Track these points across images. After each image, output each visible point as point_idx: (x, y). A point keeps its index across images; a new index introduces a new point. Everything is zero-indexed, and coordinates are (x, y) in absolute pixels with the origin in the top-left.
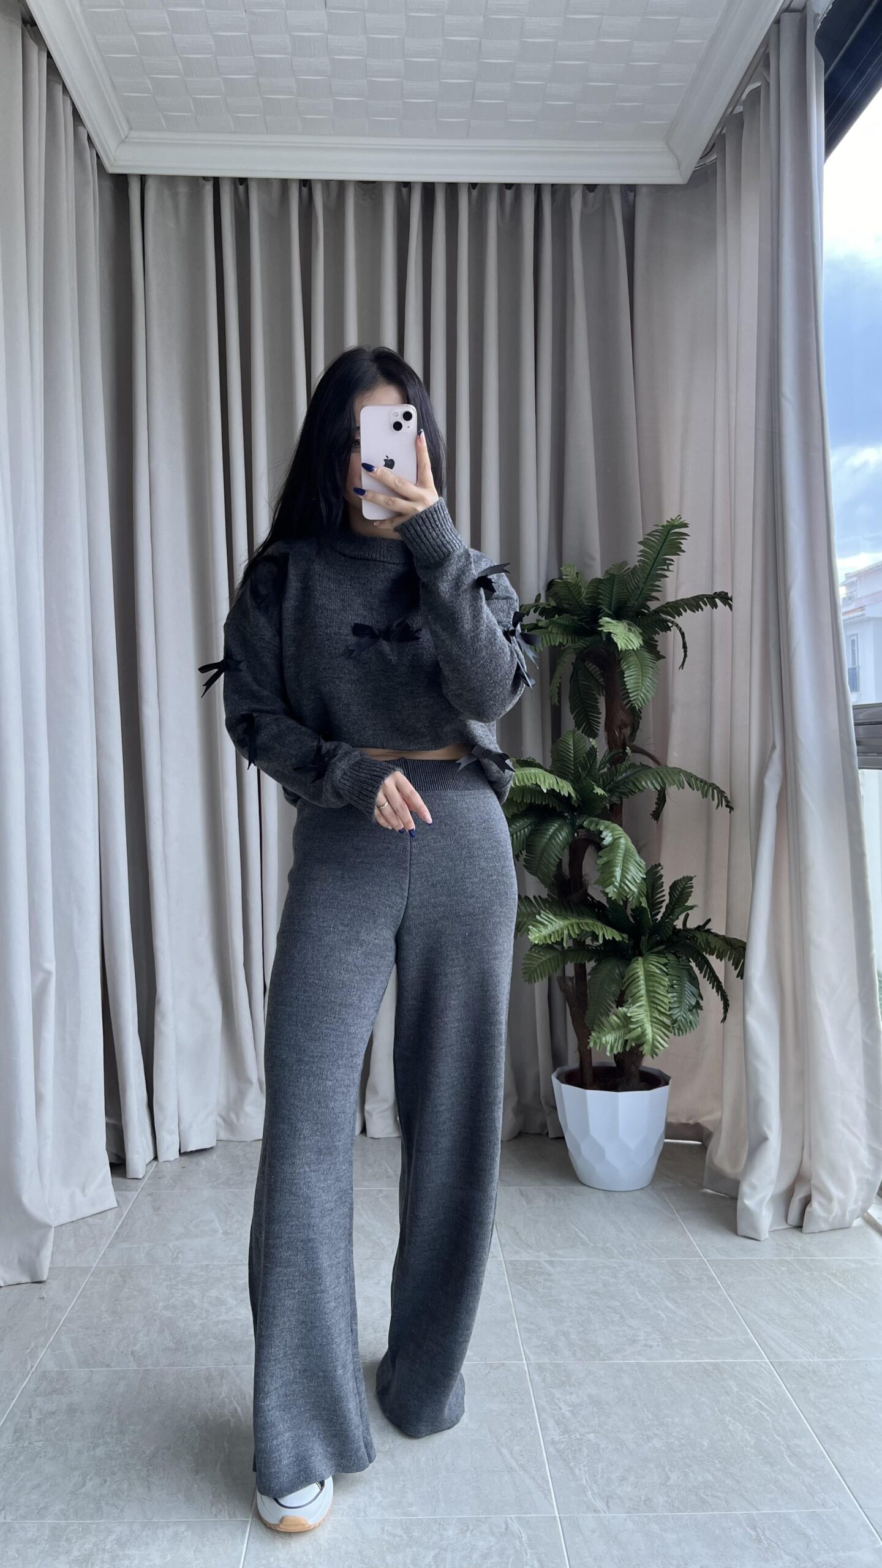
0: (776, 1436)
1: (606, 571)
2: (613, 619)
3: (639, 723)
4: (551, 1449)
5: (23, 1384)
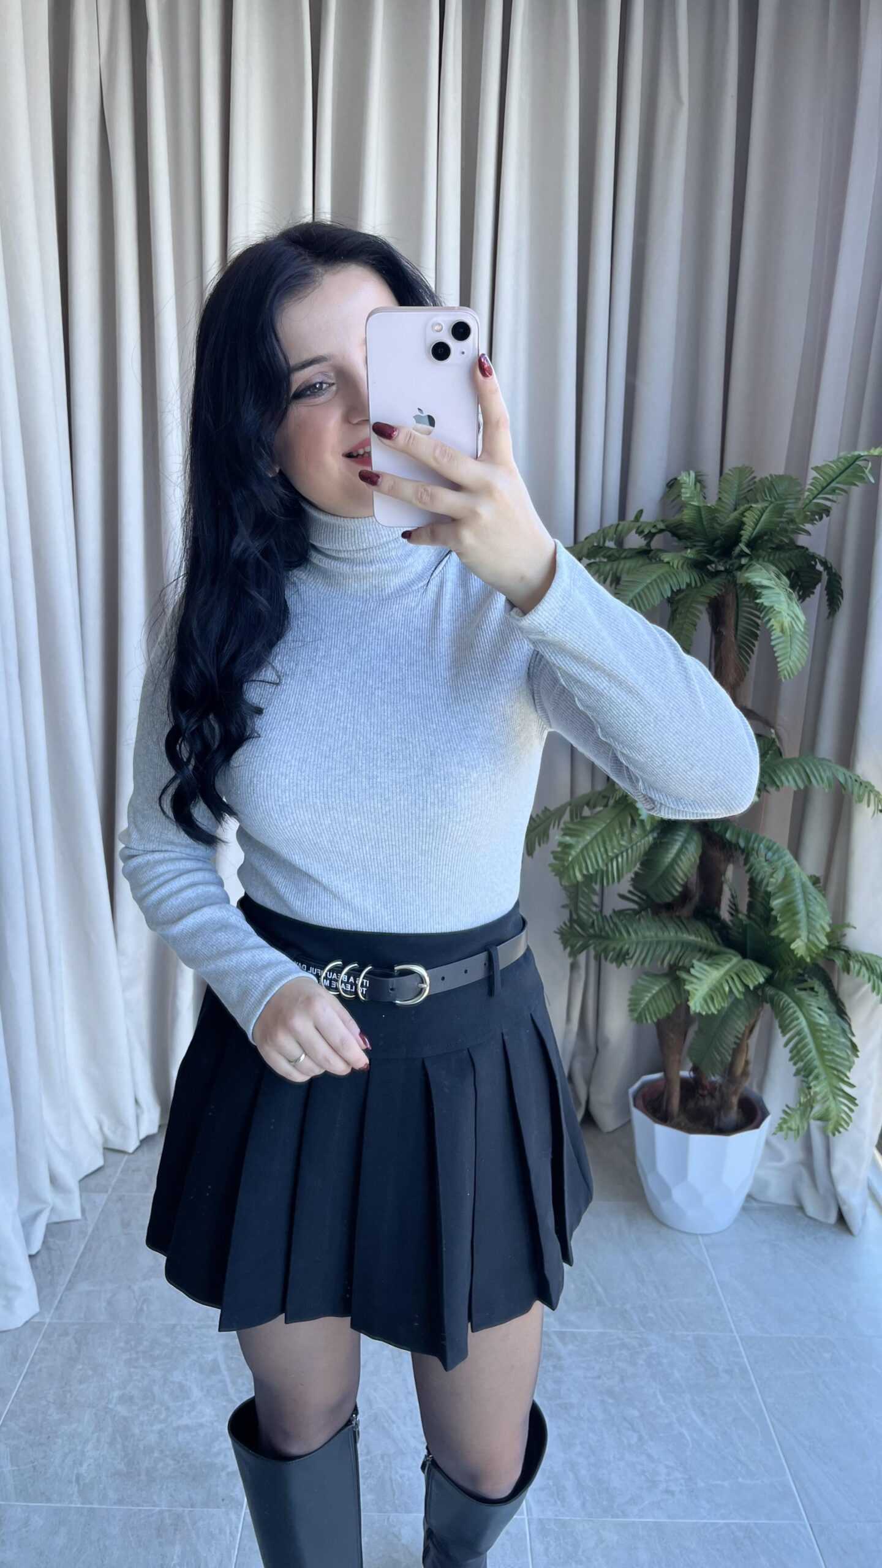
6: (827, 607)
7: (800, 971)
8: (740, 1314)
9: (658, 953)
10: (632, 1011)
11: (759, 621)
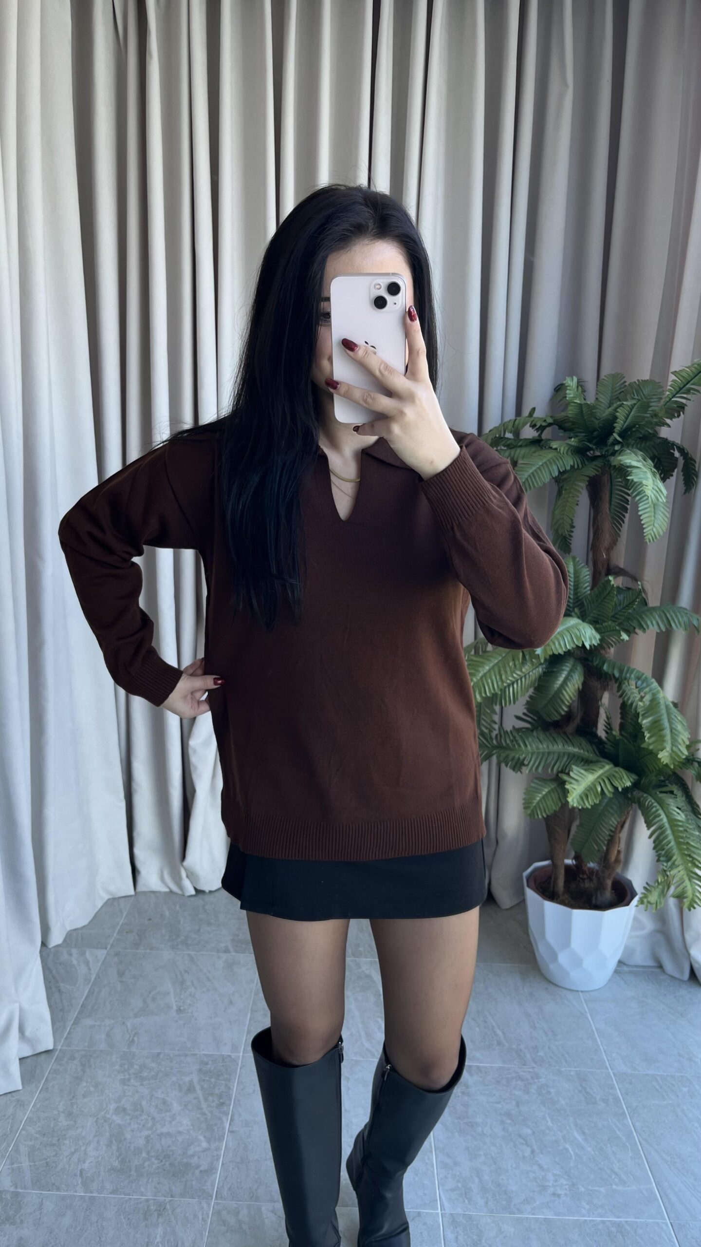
6: (684, 485)
7: (662, 778)
8: (614, 1055)
9: (548, 761)
10: (525, 808)
11: (629, 498)
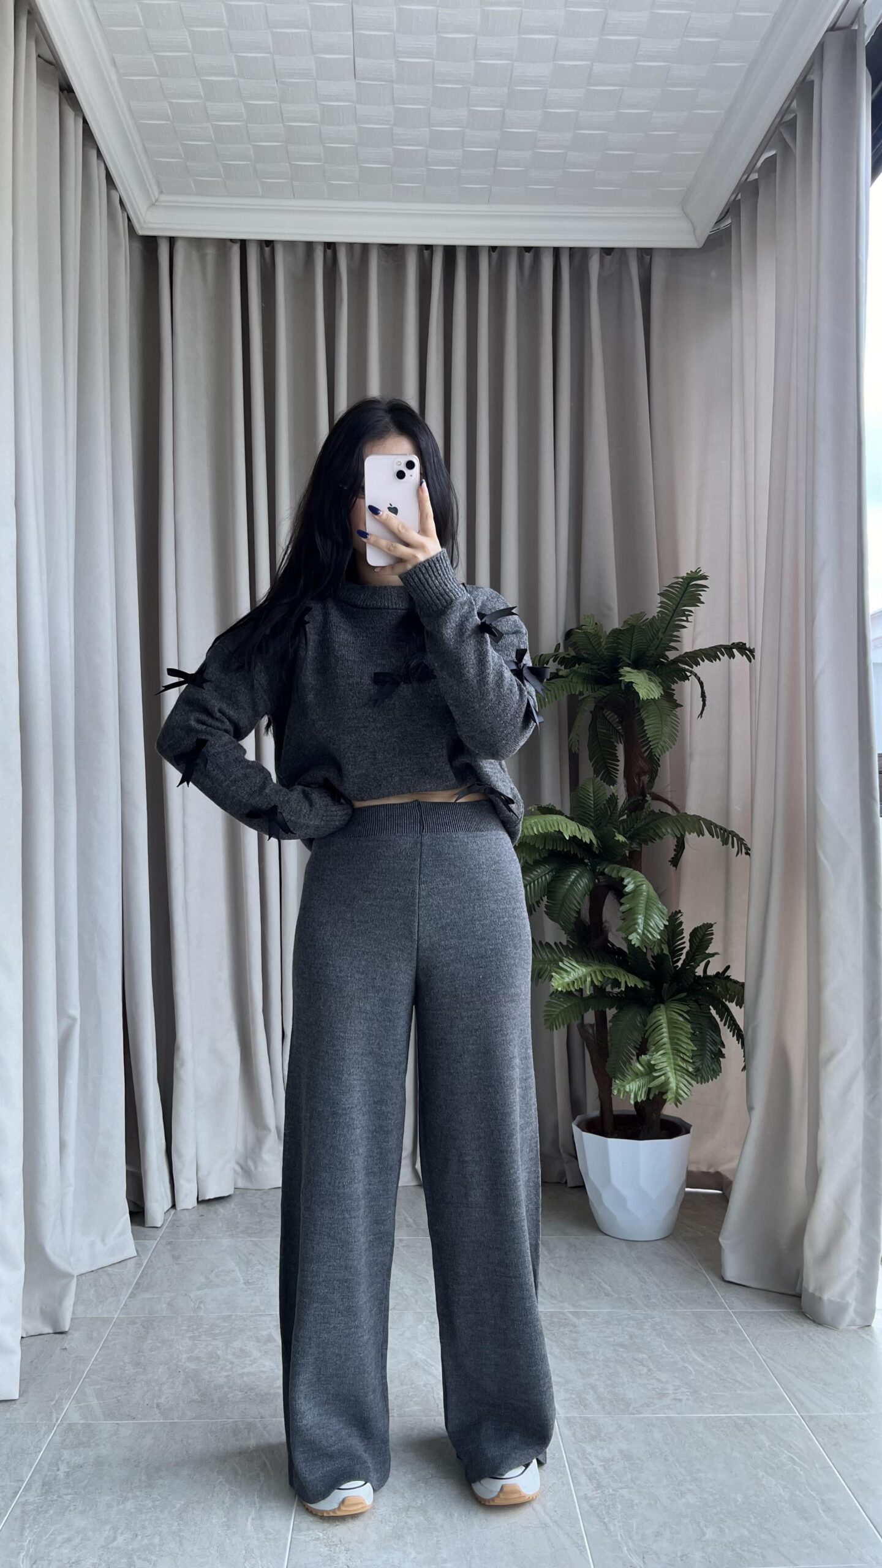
0: (810, 1491)
1: (625, 622)
2: (633, 668)
3: (657, 771)
4: (585, 1505)
5: (49, 1436)
